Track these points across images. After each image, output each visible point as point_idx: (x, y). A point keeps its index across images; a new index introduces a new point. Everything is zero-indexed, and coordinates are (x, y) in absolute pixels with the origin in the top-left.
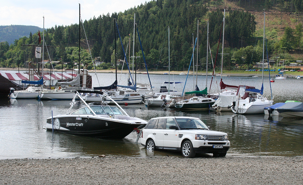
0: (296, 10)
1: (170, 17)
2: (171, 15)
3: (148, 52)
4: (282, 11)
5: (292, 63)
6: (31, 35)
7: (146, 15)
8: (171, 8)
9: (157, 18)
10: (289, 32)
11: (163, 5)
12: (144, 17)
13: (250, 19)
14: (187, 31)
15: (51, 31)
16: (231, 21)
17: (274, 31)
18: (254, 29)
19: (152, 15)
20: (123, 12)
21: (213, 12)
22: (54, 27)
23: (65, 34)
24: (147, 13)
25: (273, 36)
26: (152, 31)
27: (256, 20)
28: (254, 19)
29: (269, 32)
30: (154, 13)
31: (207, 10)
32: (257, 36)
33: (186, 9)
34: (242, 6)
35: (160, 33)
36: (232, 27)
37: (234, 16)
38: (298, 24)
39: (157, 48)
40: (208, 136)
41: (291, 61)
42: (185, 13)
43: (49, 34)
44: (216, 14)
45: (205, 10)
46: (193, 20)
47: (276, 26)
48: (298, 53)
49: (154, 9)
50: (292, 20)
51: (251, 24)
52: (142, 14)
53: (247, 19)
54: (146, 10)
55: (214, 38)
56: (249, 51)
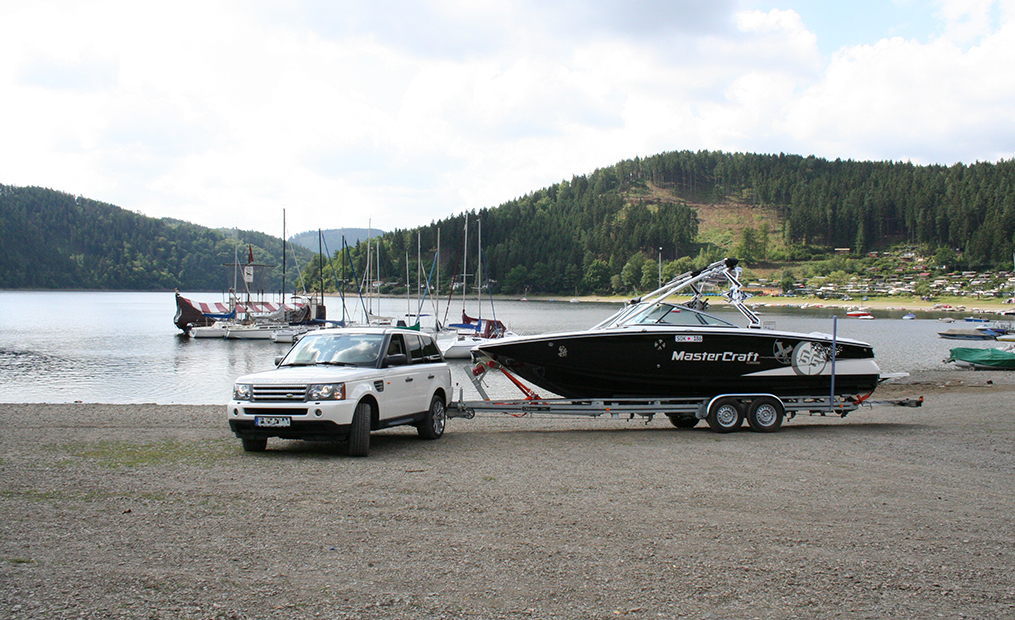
0: (761, 202)
1: (567, 213)
2: (569, 209)
3: (531, 268)
4: (741, 203)
5: (751, 284)
6: (358, 243)
7: (531, 211)
8: (569, 200)
9: (548, 215)
10: (749, 236)
11: (558, 196)
12: (529, 214)
13: (689, 217)
14: (592, 235)
15: (388, 236)
16: (661, 219)
17: (728, 233)
18: (695, 231)
19: (541, 210)
20: (497, 207)
21: (633, 205)
22: (394, 231)
23: (408, 239)
24: (534, 209)
25: (725, 241)
26: (540, 235)
27: (698, 217)
28: (696, 215)
29: (720, 235)
30: (544, 207)
31: (625, 203)
32: (701, 241)
33: (592, 201)
34: (680, 196)
35: (551, 238)
36: (660, 228)
37: (664, 212)
38: (764, 221)
39: (546, 261)
40: (256, 388)
41: (751, 281)
42: (589, 207)
43: (384, 241)
44: (636, 209)
45: (622, 203)
46: (602, 217)
47: (730, 226)
48: (763, 268)
49: (543, 201)
50: (756, 216)
51: (691, 221)
52: (525, 209)
53: (685, 216)
54: (531, 203)
55: (634, 245)
56: (684, 264)
